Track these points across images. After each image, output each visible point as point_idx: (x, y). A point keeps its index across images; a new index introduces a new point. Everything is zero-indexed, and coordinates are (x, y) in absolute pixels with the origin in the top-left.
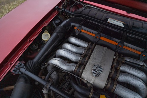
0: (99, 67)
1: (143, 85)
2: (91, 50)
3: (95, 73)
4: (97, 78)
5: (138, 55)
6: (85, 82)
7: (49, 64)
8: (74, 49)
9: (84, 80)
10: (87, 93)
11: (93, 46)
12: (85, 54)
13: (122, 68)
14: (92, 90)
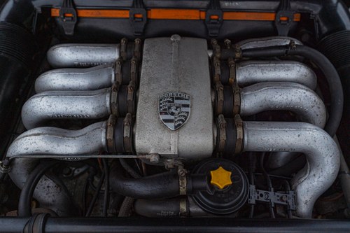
0: (178, 98)
1: (308, 93)
2: (133, 62)
3: (171, 121)
4: (182, 131)
5: (270, 26)
6: (154, 159)
8: (80, 81)
9: (147, 157)
10: (171, 187)
11: (137, 49)
12: (119, 79)
13: (242, 75)
14: (180, 171)
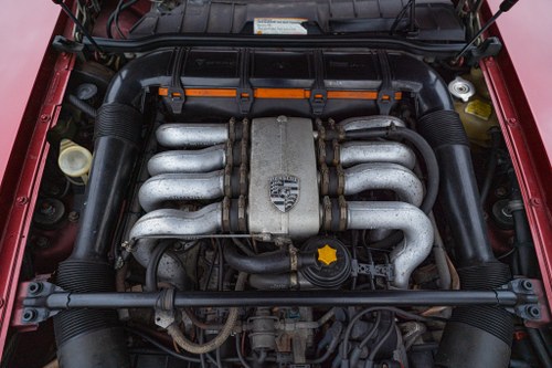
0: (286, 181)
1: (406, 174)
2: (243, 144)
3: (281, 203)
4: (291, 213)
5: (372, 103)
6: (266, 238)
7: (136, 242)
8: (192, 162)
9: (260, 236)
10: (283, 264)
11: (245, 129)
12: (230, 162)
13: (347, 155)
14: (292, 250)
